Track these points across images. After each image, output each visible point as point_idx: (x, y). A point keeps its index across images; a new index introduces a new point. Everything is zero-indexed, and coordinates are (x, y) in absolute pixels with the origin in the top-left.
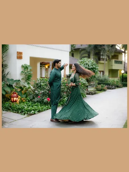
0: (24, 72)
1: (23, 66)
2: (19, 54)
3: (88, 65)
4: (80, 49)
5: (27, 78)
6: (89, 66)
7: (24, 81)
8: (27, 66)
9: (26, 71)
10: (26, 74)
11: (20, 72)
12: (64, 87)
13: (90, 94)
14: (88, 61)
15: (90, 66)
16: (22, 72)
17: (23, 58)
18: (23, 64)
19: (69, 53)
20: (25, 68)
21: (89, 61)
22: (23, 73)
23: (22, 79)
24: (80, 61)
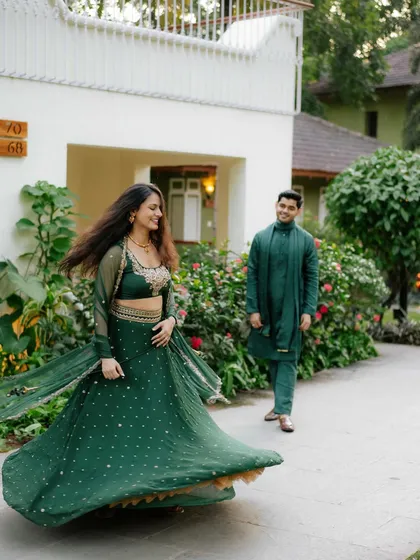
0: (34, 220)
1: (26, 193)
2: (11, 133)
3: (400, 186)
4: (411, 92)
5: (48, 255)
6: (405, 188)
7: (33, 268)
8: (53, 193)
9: (45, 219)
10: (44, 234)
11: (14, 224)
12: (229, 302)
13: (411, 339)
14: (408, 160)
15: (411, 189)
16: (26, 222)
17: (30, 149)
18: (33, 184)
19: (291, 119)
20: (39, 201)
21: (410, 165)
22: (24, 227)
23: (23, 257)
24: (362, 163)
